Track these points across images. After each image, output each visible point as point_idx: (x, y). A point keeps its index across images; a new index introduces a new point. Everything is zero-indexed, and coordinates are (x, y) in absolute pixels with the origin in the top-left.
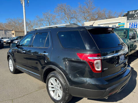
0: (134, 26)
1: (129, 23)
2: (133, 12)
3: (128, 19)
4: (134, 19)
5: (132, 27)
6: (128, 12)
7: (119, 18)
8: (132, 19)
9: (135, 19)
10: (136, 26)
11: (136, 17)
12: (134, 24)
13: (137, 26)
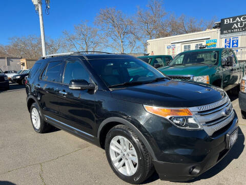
0: (233, 44)
1: (224, 40)
2: (230, 21)
3: (222, 33)
4: (231, 32)
5: (229, 46)
6: (223, 21)
7: (208, 31)
8: (229, 33)
9: (233, 32)
10: (235, 45)
11: (235, 28)
12: (233, 41)
13: (237, 43)
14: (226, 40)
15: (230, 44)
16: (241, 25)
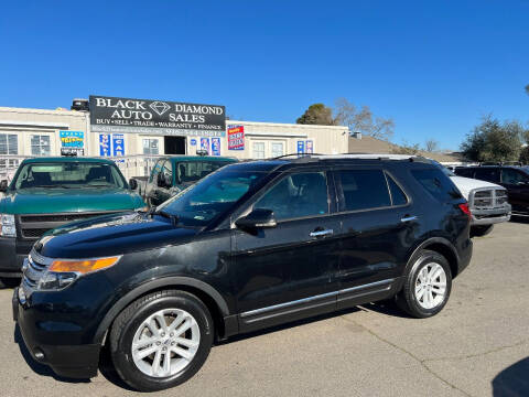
0: (115, 145)
1: (97, 135)
2: (107, 102)
3: (93, 122)
4: (111, 124)
6: (93, 99)
8: (107, 124)
9: (114, 124)
10: (119, 147)
11: (116, 118)
12: (115, 140)
13: (122, 145)
14: (101, 136)
15: (109, 144)
16: (127, 114)
